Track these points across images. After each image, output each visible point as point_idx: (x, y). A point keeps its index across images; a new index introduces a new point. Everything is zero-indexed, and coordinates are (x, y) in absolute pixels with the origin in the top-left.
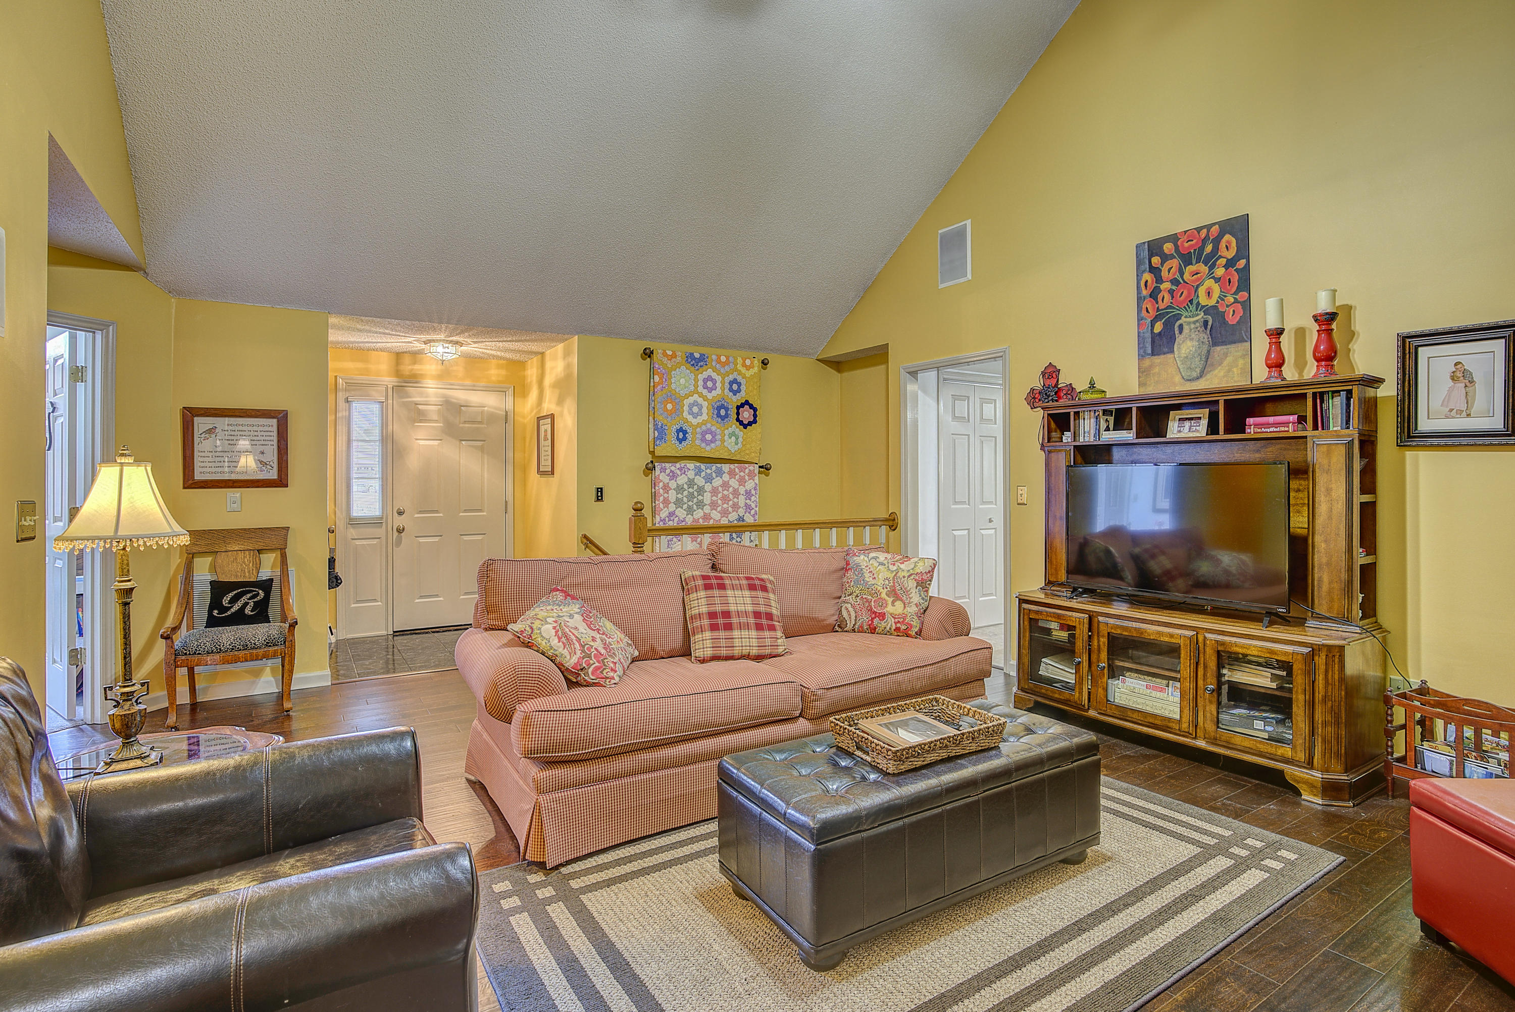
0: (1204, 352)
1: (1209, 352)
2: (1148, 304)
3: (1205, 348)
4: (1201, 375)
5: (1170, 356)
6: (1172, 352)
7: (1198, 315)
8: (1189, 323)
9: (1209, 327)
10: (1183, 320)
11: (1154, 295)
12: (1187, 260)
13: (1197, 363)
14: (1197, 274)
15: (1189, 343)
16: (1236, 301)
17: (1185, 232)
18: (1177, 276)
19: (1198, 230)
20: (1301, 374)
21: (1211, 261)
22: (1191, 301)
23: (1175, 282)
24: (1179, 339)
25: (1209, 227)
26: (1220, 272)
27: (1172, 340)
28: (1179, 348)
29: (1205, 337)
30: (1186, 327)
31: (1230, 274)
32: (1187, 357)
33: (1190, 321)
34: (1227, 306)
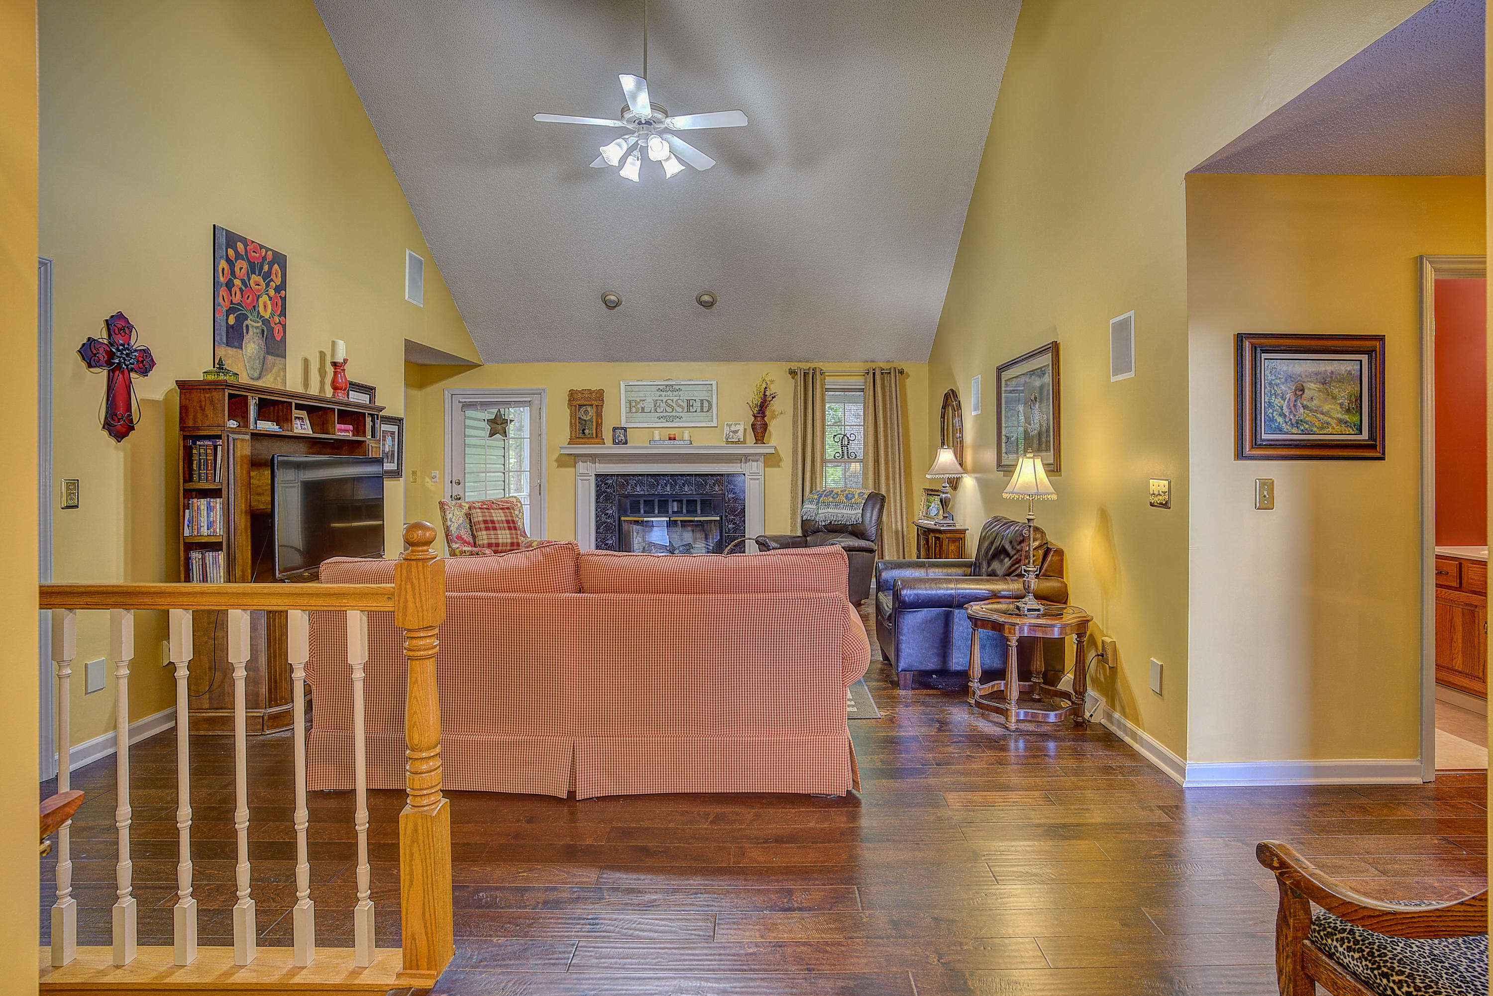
0: (262, 357)
1: (264, 357)
2: (223, 291)
3: (262, 354)
4: (259, 378)
5: (239, 351)
6: (242, 348)
7: (258, 322)
8: (253, 327)
9: (265, 336)
10: (248, 322)
11: (229, 285)
12: (253, 268)
13: (258, 365)
14: (259, 285)
15: (253, 345)
16: (280, 323)
17: (253, 242)
18: (246, 278)
19: (261, 247)
20: (306, 391)
21: (267, 276)
22: (254, 307)
23: (243, 282)
24: (246, 338)
25: (268, 249)
26: (272, 292)
27: (241, 338)
28: (246, 347)
29: (262, 343)
30: (250, 329)
31: (276, 297)
32: (251, 357)
33: (253, 325)
34: (276, 324)
